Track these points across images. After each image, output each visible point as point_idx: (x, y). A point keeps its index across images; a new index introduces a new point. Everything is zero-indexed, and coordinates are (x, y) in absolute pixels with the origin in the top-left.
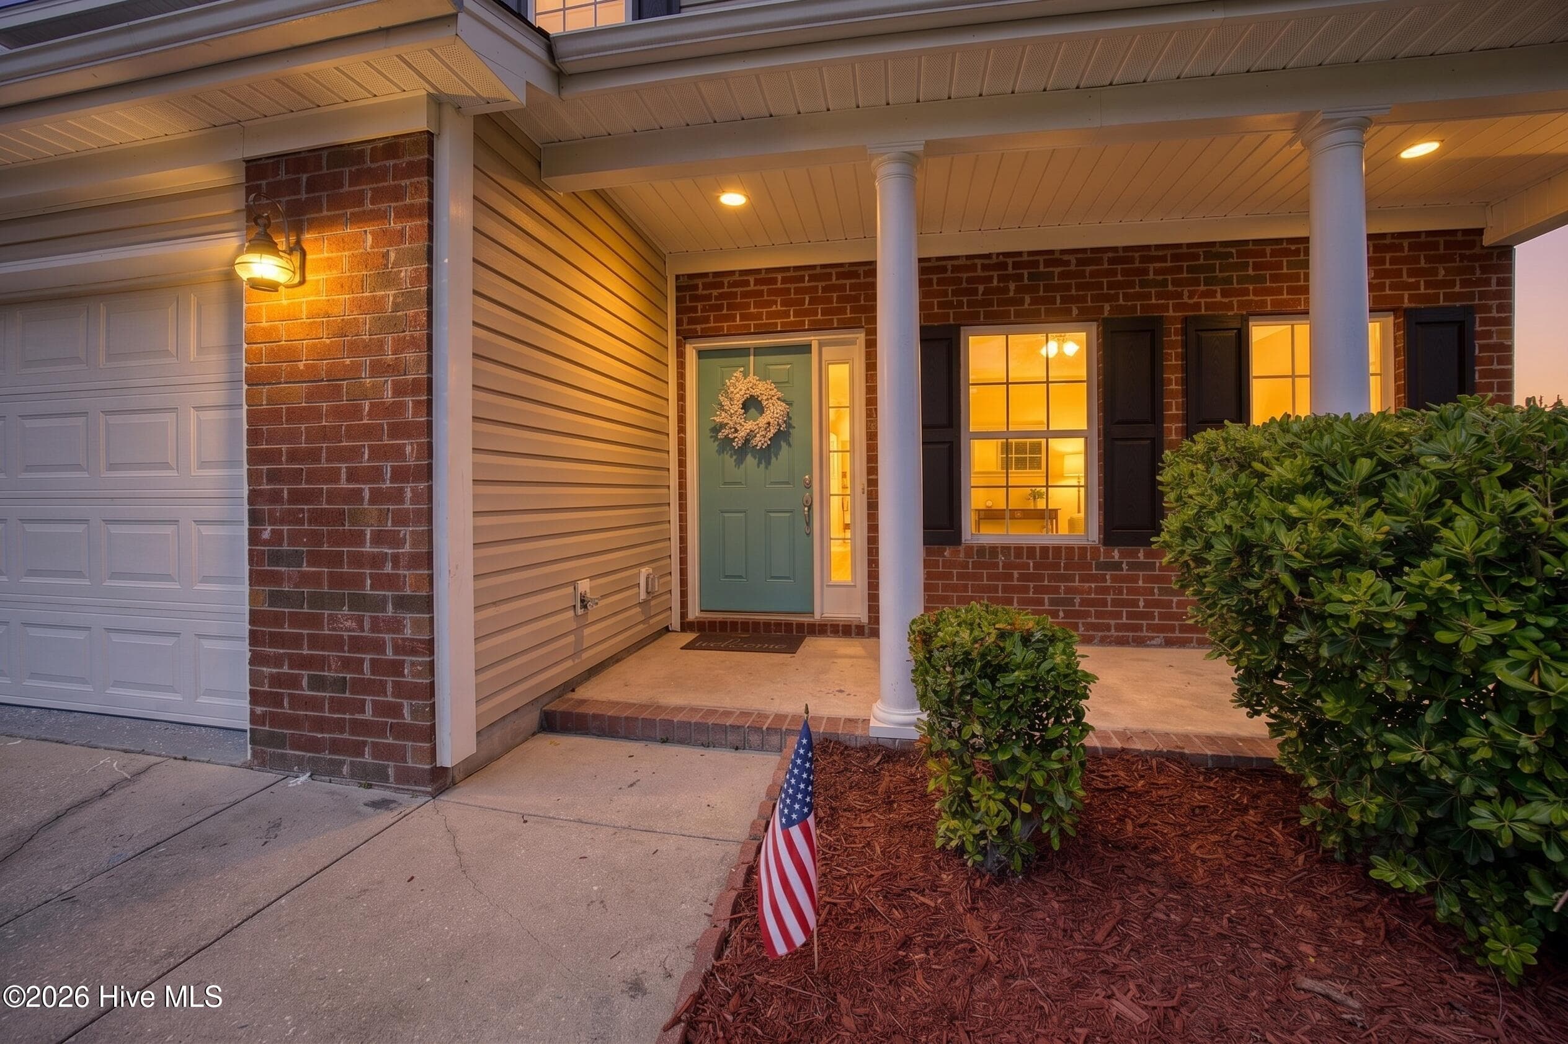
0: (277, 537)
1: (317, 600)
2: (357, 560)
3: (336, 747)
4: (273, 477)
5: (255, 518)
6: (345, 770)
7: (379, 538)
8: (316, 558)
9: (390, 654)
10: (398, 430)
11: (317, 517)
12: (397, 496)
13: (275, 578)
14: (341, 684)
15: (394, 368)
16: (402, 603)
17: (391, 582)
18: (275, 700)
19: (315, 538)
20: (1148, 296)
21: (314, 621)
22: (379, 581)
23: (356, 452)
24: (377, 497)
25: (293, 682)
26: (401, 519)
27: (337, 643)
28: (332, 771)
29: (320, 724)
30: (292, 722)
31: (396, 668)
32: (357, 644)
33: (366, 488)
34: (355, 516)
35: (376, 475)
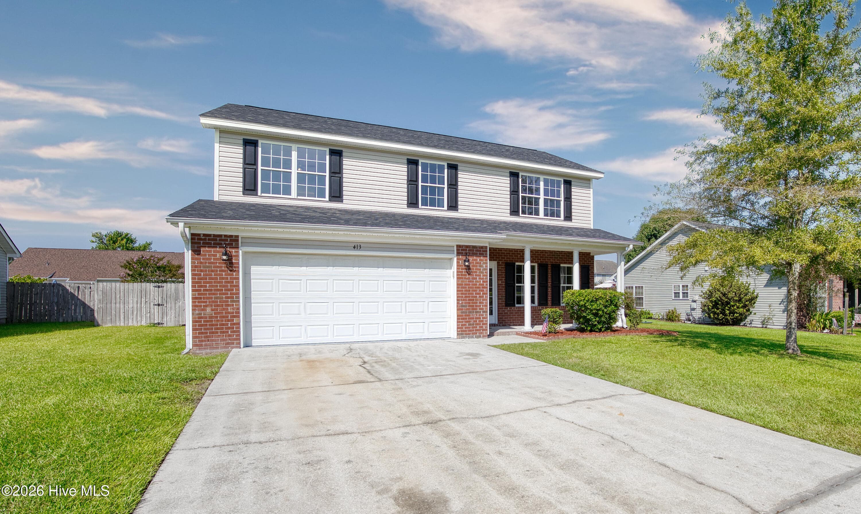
0: (462, 303)
1: (470, 312)
2: (476, 306)
3: (473, 334)
4: (462, 294)
5: (458, 300)
6: (474, 337)
7: (480, 303)
8: (470, 306)
9: (482, 319)
10: (483, 288)
11: (469, 300)
12: (483, 297)
13: (462, 309)
14: (473, 324)
15: (483, 279)
16: (483, 312)
17: (482, 309)
18: (462, 328)
19: (469, 303)
20: (546, 260)
21: (469, 315)
22: (480, 309)
23: (476, 291)
24: (480, 297)
25: (465, 325)
26: (483, 300)
27: (473, 318)
28: (472, 337)
29: (470, 331)
30: (466, 331)
31: (483, 321)
32: (476, 318)
33: (478, 296)
34: (476, 300)
35: (480, 294)
